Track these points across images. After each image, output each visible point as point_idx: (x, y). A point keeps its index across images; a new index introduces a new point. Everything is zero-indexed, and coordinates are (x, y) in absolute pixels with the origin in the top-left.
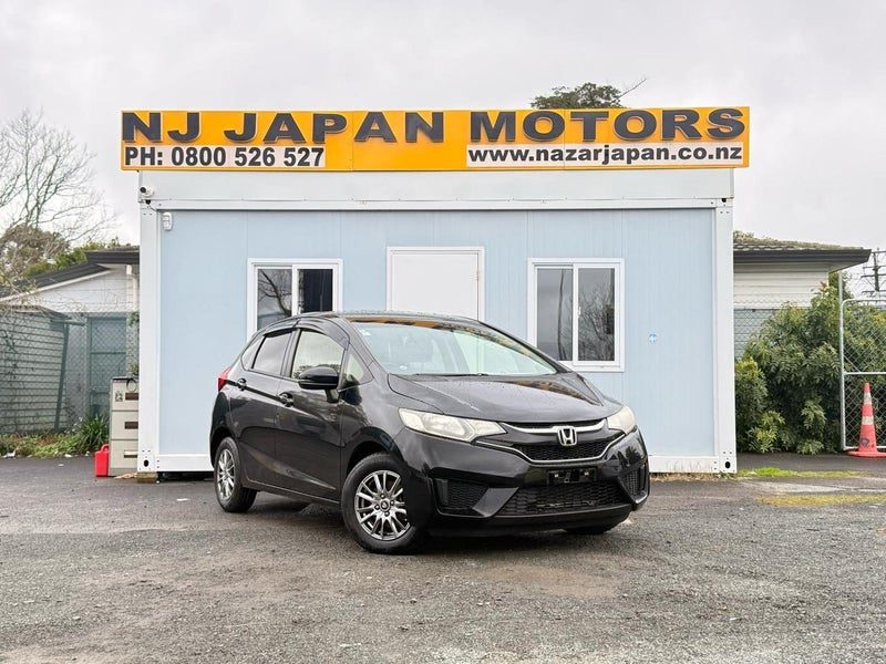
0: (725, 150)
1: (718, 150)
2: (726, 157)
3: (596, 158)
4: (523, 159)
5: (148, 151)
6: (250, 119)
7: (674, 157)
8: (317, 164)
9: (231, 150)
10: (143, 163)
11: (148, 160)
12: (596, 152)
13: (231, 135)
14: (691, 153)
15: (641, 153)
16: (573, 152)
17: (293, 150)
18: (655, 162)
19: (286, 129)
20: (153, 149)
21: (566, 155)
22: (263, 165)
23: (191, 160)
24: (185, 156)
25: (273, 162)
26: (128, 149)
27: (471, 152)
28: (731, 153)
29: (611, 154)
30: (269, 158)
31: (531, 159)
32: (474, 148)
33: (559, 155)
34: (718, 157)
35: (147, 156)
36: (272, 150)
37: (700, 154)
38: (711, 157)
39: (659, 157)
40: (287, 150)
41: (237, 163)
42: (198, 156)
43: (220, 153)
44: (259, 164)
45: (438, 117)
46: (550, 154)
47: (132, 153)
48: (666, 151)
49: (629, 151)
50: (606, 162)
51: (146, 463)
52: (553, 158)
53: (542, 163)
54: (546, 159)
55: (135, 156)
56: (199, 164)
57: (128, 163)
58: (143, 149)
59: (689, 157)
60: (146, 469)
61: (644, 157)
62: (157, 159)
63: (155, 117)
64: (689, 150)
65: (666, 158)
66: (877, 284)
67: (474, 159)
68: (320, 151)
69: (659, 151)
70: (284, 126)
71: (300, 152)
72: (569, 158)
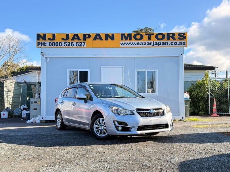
0: (182, 43)
1: (180, 43)
2: (182, 44)
3: (151, 45)
4: (134, 45)
5: (43, 43)
6: (68, 35)
7: (169, 44)
8: (84, 46)
9: (63, 42)
10: (42, 46)
11: (43, 45)
12: (151, 43)
13: (63, 39)
14: (174, 43)
15: (162, 43)
16: (145, 43)
17: (78, 43)
18: (165, 46)
19: (76, 38)
20: (44, 42)
21: (144, 44)
22: (71, 46)
23: (54, 45)
24: (52, 44)
25: (73, 45)
26: (38, 43)
27: (121, 43)
28: (183, 43)
29: (154, 44)
30: (72, 44)
31: (135, 45)
32: (122, 42)
33: (142, 44)
34: (180, 44)
35: (43, 44)
36: (73, 43)
37: (176, 43)
38: (178, 44)
39: (166, 44)
40: (77, 43)
41: (65, 46)
42: (55, 44)
43: (60, 43)
44: (70, 46)
45: (113, 35)
46: (140, 44)
47: (39, 43)
48: (168, 43)
49: (159, 43)
50: (153, 45)
51: (42, 118)
52: (141, 45)
53: (138, 46)
54: (139, 45)
55: (40, 44)
56: (55, 46)
57: (38, 46)
58: (42, 42)
59: (173, 44)
60: (43, 120)
61: (162, 44)
62: (45, 45)
63: (45, 35)
64: (173, 43)
65: (168, 44)
66: (215, 75)
67: (122, 45)
68: (85, 43)
69: (166, 43)
70: (76, 37)
71: (80, 43)
72: (144, 45)
